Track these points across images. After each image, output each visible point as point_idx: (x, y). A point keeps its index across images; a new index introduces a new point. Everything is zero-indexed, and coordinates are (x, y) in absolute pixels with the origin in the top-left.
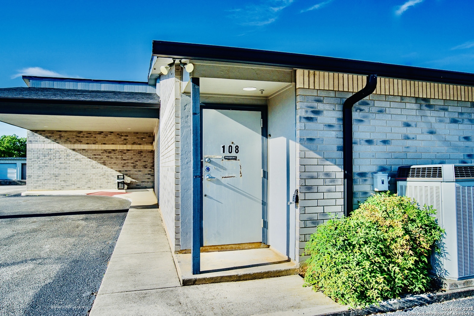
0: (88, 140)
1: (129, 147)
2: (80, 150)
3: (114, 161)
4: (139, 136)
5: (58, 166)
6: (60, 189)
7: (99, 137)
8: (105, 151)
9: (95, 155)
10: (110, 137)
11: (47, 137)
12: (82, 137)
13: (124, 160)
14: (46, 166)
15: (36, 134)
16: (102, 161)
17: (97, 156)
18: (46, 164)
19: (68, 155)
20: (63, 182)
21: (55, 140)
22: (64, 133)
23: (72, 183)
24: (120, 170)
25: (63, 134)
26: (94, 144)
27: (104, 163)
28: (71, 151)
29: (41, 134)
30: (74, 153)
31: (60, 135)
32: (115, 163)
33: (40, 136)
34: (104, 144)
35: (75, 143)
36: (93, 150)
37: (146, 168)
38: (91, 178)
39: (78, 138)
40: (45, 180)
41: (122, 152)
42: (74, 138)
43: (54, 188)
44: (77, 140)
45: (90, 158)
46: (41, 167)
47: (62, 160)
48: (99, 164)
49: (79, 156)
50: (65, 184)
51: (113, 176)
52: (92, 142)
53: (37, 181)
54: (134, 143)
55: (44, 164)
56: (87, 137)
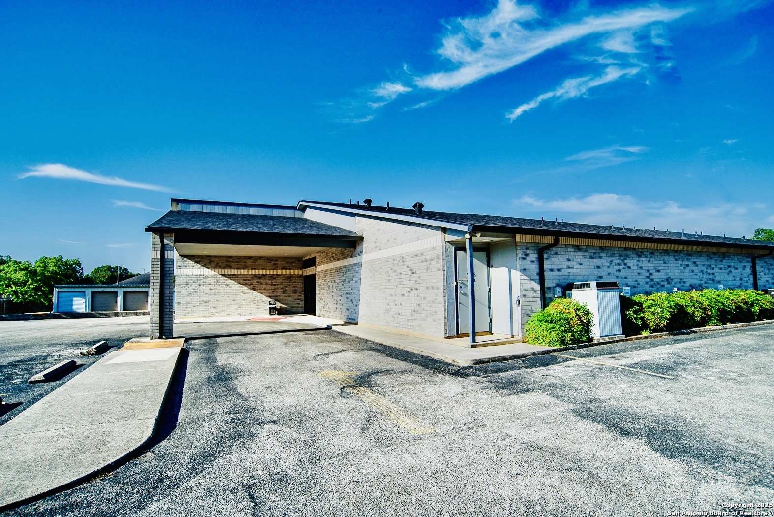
0: (238, 265)
1: (279, 272)
2: (230, 275)
3: (264, 286)
4: (288, 261)
5: (207, 292)
6: (210, 316)
7: (249, 263)
8: (256, 276)
9: (245, 280)
10: (260, 262)
11: (196, 262)
12: (232, 262)
13: (275, 285)
14: (195, 292)
15: (185, 259)
16: (252, 287)
17: (247, 282)
18: (195, 291)
19: (217, 281)
20: (213, 309)
21: (204, 266)
22: (214, 258)
23: (222, 309)
24: (270, 295)
25: (213, 259)
26: (244, 269)
27: (254, 289)
28: (221, 276)
29: (190, 259)
30: (224, 278)
31: (210, 260)
32: (265, 289)
33: (189, 261)
34: (254, 269)
35: (224, 268)
36: (243, 275)
37: (295, 293)
38: (241, 304)
39: (227, 263)
40: (195, 306)
41: (272, 277)
42: (224, 263)
43: (203, 315)
44: (227, 265)
45: (239, 283)
46: (190, 294)
47: (212, 286)
48: (249, 290)
49: (230, 282)
50: (215, 311)
51: (263, 302)
52: (242, 267)
53: (186, 308)
54: (283, 268)
55: (193, 290)
56: (237, 262)
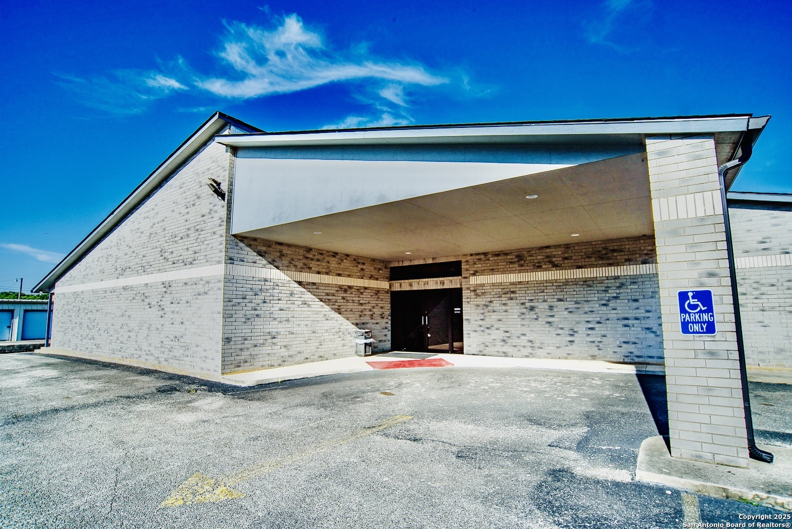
0: (319, 265)
1: (366, 283)
2: (309, 284)
3: (350, 306)
4: (376, 266)
5: (276, 316)
6: (280, 365)
7: (334, 262)
8: (340, 287)
9: (328, 294)
10: (346, 263)
11: (260, 254)
12: (312, 259)
13: (361, 304)
14: (257, 315)
15: (241, 245)
16: (337, 307)
17: (330, 297)
18: (257, 312)
19: (292, 294)
20: (283, 350)
21: (272, 262)
22: (286, 248)
23: (297, 349)
24: (357, 322)
25: (286, 250)
26: (327, 273)
27: (339, 311)
28: (296, 285)
29: (249, 246)
30: (301, 289)
31: (281, 252)
32: (351, 311)
33: (248, 249)
34: (339, 275)
35: (301, 270)
36: (328, 285)
37: (383, 318)
38: (323, 338)
39: (305, 261)
40: (256, 346)
41: (361, 290)
42: (300, 259)
43: (269, 363)
44: (304, 264)
45: (321, 300)
46: (249, 319)
47: (282, 304)
48: (333, 312)
49: (308, 296)
50: (287, 354)
51: (350, 333)
52: (324, 270)
53: (241, 349)
54: (371, 277)
55: (253, 312)
56: (318, 260)
